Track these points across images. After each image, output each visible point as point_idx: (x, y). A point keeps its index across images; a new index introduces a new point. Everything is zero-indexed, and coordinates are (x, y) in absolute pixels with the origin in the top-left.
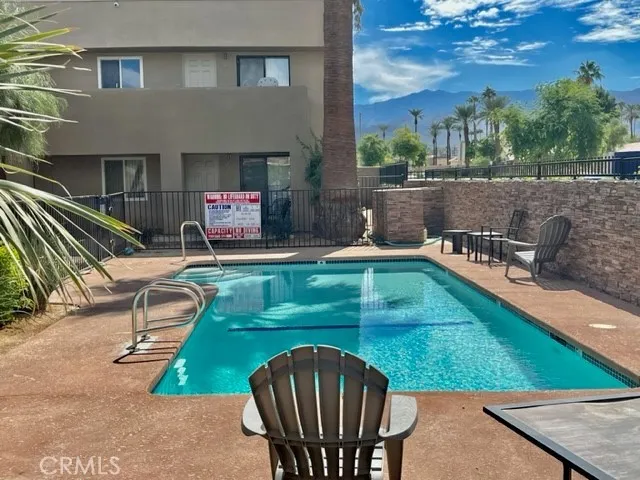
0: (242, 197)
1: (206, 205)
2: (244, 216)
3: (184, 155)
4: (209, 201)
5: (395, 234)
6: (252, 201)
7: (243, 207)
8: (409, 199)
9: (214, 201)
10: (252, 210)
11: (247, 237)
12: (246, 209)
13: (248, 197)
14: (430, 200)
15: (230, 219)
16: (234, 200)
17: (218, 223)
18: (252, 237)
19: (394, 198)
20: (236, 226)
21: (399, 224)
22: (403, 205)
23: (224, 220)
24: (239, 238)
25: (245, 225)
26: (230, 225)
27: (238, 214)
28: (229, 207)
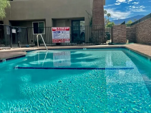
0: (63, 29)
1: (52, 31)
2: (65, 35)
3: (53, 19)
4: (53, 30)
5: (116, 41)
6: (67, 30)
7: (64, 32)
8: (121, 28)
9: (55, 30)
10: (67, 33)
11: (65, 42)
12: (65, 33)
13: (66, 29)
14: (131, 31)
15: (60, 36)
16: (61, 30)
17: (56, 37)
18: (67, 42)
19: (116, 28)
20: (62, 38)
21: (117, 37)
22: (119, 30)
23: (58, 36)
24: (63, 42)
25: (65, 38)
26: (60, 38)
27: (62, 34)
28: (60, 32)
